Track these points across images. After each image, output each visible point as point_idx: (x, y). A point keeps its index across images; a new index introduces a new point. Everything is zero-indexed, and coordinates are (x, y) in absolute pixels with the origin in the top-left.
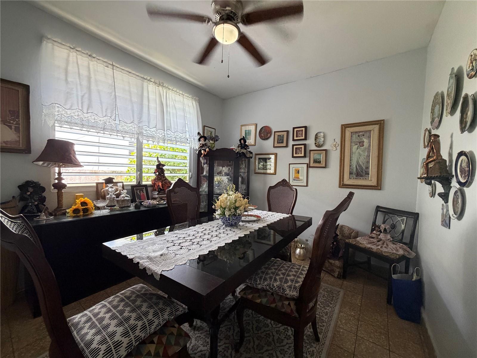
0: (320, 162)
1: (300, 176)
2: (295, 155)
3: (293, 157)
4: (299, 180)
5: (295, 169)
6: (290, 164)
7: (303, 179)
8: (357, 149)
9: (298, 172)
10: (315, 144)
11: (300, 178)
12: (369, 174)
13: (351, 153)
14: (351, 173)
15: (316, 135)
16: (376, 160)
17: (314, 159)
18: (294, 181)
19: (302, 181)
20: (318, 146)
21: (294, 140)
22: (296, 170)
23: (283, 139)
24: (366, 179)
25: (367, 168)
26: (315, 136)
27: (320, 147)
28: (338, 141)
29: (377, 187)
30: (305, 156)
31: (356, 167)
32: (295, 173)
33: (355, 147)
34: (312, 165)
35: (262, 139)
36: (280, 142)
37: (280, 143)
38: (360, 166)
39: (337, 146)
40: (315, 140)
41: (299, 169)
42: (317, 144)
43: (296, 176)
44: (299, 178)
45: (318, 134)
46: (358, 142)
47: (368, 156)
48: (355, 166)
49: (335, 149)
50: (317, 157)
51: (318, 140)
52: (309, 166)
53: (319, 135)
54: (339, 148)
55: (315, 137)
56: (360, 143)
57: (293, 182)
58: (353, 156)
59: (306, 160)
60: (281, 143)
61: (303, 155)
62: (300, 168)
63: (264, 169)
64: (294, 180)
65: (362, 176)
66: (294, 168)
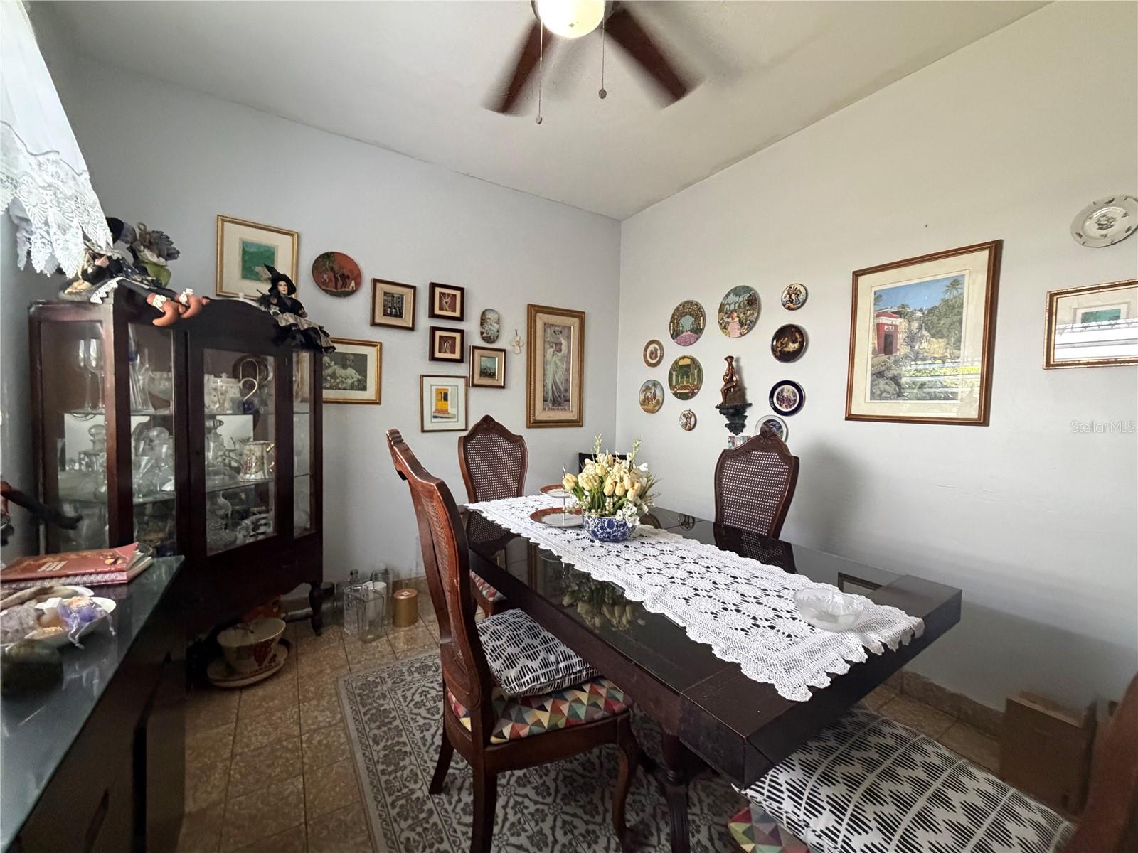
0: (492, 376)
1: (449, 406)
2: (437, 355)
3: (433, 358)
4: (447, 416)
5: (437, 390)
6: (423, 376)
7: (456, 413)
8: (553, 355)
9: (445, 398)
10: (482, 333)
11: (451, 410)
12: (569, 401)
13: (545, 363)
14: (545, 400)
15: (484, 314)
16: (576, 376)
17: (481, 368)
18: (434, 420)
19: (456, 420)
20: (487, 339)
21: (432, 315)
22: (439, 392)
23: (402, 307)
24: (565, 409)
25: (567, 390)
26: (482, 317)
27: (492, 343)
28: (523, 336)
29: (578, 422)
30: (461, 361)
31: (552, 387)
32: (437, 400)
33: (550, 351)
34: (477, 380)
35: (324, 290)
36: (391, 312)
37: (391, 315)
38: (557, 386)
39: (521, 344)
40: (482, 324)
41: (447, 390)
42: (485, 335)
43: (439, 408)
44: (446, 412)
45: (487, 313)
46: (553, 343)
47: (568, 370)
48: (550, 387)
49: (519, 351)
50: (486, 363)
51: (487, 327)
52: (471, 384)
53: (489, 315)
54: (524, 349)
55: (482, 319)
56: (556, 344)
57: (432, 422)
58: (548, 367)
59: (463, 369)
60: (396, 316)
61: (457, 356)
62: (449, 388)
63: (339, 389)
64: (434, 417)
65: (560, 404)
66: (434, 388)
